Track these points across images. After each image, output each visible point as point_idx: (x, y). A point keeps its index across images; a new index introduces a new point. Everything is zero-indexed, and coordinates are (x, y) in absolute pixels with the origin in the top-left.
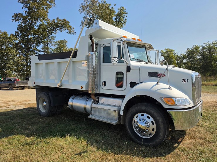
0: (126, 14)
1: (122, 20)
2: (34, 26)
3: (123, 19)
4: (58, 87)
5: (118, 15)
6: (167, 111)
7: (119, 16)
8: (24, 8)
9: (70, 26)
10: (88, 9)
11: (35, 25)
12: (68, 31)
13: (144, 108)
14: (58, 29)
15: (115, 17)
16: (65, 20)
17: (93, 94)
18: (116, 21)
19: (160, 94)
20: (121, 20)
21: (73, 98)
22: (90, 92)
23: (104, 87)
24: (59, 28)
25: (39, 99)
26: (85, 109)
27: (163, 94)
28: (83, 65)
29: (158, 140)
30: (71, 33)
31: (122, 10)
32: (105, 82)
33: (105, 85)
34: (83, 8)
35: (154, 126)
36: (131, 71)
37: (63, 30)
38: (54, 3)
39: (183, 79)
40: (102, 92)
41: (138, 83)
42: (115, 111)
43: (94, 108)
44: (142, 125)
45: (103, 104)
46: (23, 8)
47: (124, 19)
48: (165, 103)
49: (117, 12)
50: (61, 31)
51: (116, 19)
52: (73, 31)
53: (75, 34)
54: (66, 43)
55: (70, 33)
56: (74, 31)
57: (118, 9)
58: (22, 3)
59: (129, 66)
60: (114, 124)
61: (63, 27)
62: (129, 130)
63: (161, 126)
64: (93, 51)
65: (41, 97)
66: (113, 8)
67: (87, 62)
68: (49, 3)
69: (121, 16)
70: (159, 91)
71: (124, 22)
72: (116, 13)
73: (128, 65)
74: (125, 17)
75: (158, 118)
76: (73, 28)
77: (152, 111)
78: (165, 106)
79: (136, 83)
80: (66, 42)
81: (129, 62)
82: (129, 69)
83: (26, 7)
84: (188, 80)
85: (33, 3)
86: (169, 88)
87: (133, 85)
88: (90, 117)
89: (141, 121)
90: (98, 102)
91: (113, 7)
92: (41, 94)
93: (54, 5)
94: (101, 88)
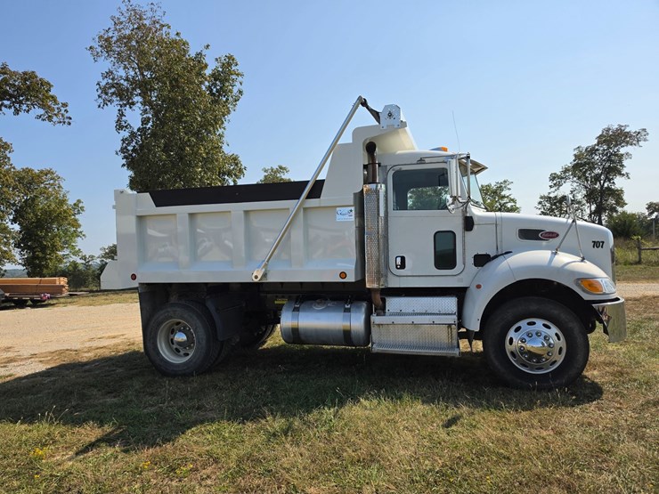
0: (240, 78)
1: (228, 92)
3: (231, 91)
4: (256, 281)
5: (215, 76)
6: (593, 305)
7: (219, 80)
9: (52, 97)
12: (41, 111)
13: (534, 307)
14: (6, 102)
16: (36, 77)
19: (572, 273)
20: (222, 92)
21: (296, 310)
22: (369, 285)
23: (401, 272)
24: (8, 100)
25: (160, 324)
26: (347, 335)
27: (579, 273)
28: (338, 217)
30: (55, 119)
31: (229, 62)
32: (403, 259)
33: (403, 266)
34: (107, 44)
35: (562, 343)
36: (475, 227)
37: (24, 107)
39: (594, 242)
40: (394, 283)
41: (496, 257)
42: (450, 325)
43: (379, 325)
44: (535, 345)
45: (400, 314)
47: (235, 90)
48: (584, 291)
49: (212, 66)
50: (17, 112)
51: (210, 88)
52: (63, 112)
53: (69, 124)
54: (7, 152)
55: (50, 118)
56: (66, 115)
57: (217, 59)
59: (471, 217)
60: (458, 356)
61: (27, 100)
62: (497, 363)
64: (374, 182)
65: (171, 317)
67: (353, 208)
69: (227, 80)
70: (568, 267)
71: (235, 100)
72: (208, 72)
73: (468, 215)
74: (238, 84)
75: (571, 325)
76: (65, 105)
77: (555, 312)
78: (586, 297)
79: (489, 255)
80: (6, 149)
82: (469, 223)
84: (603, 242)
86: (583, 260)
87: (481, 260)
88: (377, 349)
89: (534, 336)
90: (384, 309)
91: (203, 54)
92: (169, 310)
94: (389, 274)
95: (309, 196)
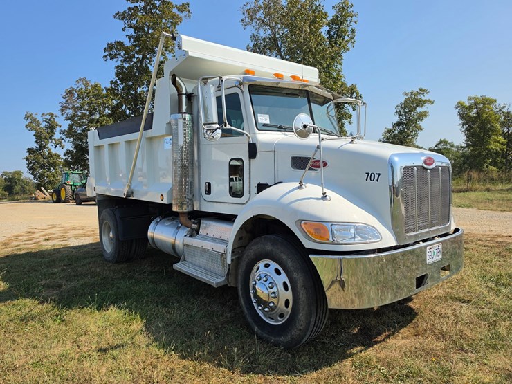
0: (354, 18)
1: (344, 32)
2: (149, 65)
4: (125, 197)
5: (333, 21)
6: (310, 256)
7: (337, 24)
8: (127, 28)
10: (261, 15)
11: (151, 65)
13: (268, 247)
15: (328, 28)
17: (183, 213)
18: (330, 37)
19: (296, 212)
20: (340, 34)
21: (157, 223)
22: (175, 209)
23: (207, 197)
25: (103, 222)
26: (173, 246)
27: (303, 213)
28: (165, 145)
29: (295, 332)
31: (343, 7)
32: (209, 184)
33: (209, 192)
34: (251, 15)
35: (289, 295)
36: (258, 154)
38: (189, 12)
39: (368, 174)
41: (271, 186)
42: (222, 255)
43: (187, 245)
46: (123, 30)
48: (307, 236)
49: (331, 14)
51: (329, 32)
57: (334, 7)
58: (123, 19)
59: (254, 144)
60: (215, 286)
62: (243, 303)
63: (301, 296)
64: (180, 112)
66: (319, 5)
67: (171, 137)
68: (179, 13)
69: (342, 23)
71: (351, 38)
72: (329, 19)
73: (251, 141)
74: (353, 23)
75: (295, 275)
77: (284, 257)
78: (307, 244)
79: (268, 185)
81: (254, 133)
82: (253, 150)
83: (130, 27)
84: (379, 174)
85: (143, 15)
86: (325, 197)
87: (261, 188)
88: (177, 266)
89: (262, 280)
90: (198, 231)
91: (322, 5)
92: (104, 213)
93: (189, 16)
94: (202, 199)
95: (145, 129)
